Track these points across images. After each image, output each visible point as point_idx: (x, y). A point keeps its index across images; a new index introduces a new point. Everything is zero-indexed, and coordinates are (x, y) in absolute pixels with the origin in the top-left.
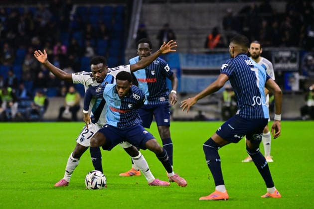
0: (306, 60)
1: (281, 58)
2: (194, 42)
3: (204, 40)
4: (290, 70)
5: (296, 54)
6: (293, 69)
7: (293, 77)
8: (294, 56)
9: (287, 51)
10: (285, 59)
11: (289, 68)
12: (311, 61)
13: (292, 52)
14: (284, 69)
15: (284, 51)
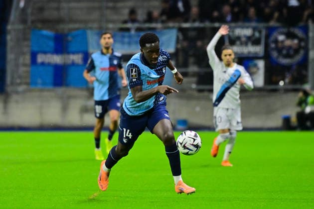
0: (276, 41)
1: (239, 38)
2: (109, 14)
3: (126, 12)
4: (251, 55)
5: (260, 32)
6: (256, 53)
7: (256, 66)
8: (257, 34)
9: (247, 27)
10: (244, 39)
11: (249, 53)
12: (283, 42)
13: (254, 29)
14: (242, 53)
15: (243, 27)
